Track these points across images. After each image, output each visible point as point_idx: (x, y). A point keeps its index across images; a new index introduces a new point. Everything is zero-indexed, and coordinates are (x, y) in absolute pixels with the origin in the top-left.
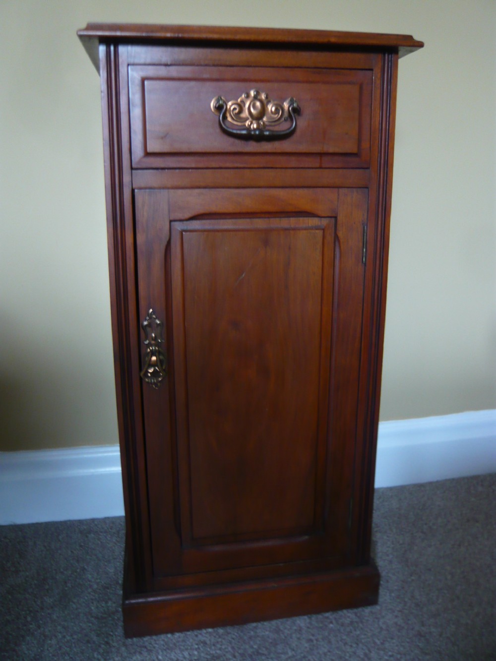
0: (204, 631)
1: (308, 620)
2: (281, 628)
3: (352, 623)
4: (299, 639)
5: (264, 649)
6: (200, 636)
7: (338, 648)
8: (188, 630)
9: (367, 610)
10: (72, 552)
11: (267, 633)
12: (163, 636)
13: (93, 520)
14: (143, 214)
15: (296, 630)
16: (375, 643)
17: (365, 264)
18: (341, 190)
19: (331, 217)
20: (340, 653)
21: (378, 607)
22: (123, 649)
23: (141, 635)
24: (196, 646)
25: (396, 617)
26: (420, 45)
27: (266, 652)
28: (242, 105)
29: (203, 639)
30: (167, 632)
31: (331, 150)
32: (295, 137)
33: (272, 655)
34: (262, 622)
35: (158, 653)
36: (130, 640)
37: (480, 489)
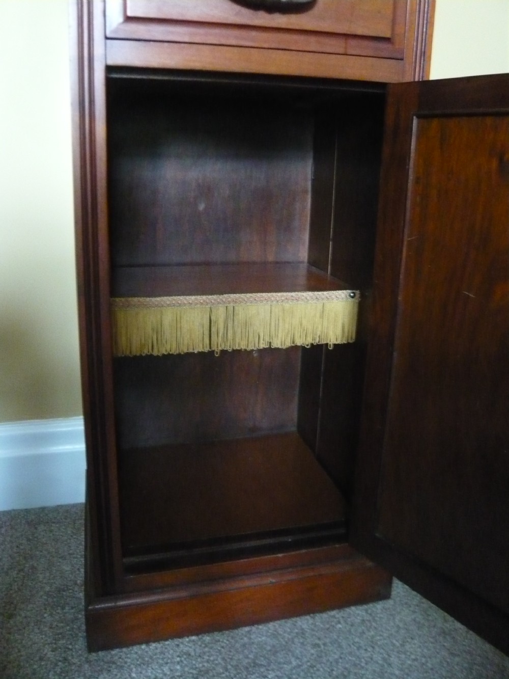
0: (187, 639)
1: (311, 621)
2: (280, 631)
3: (363, 622)
4: (302, 644)
5: (262, 659)
6: (181, 646)
7: (350, 654)
8: (167, 640)
9: (379, 606)
11: (264, 638)
12: (135, 648)
13: (43, 509)
15: (297, 633)
16: (394, 645)
20: (354, 659)
21: (391, 602)
22: (86, 666)
23: (107, 647)
24: (178, 659)
25: (414, 612)
27: (264, 663)
29: (185, 649)
30: (140, 643)
31: (360, 32)
32: (316, 10)
33: (273, 666)
34: (256, 626)
35: (131, 670)
36: (94, 654)
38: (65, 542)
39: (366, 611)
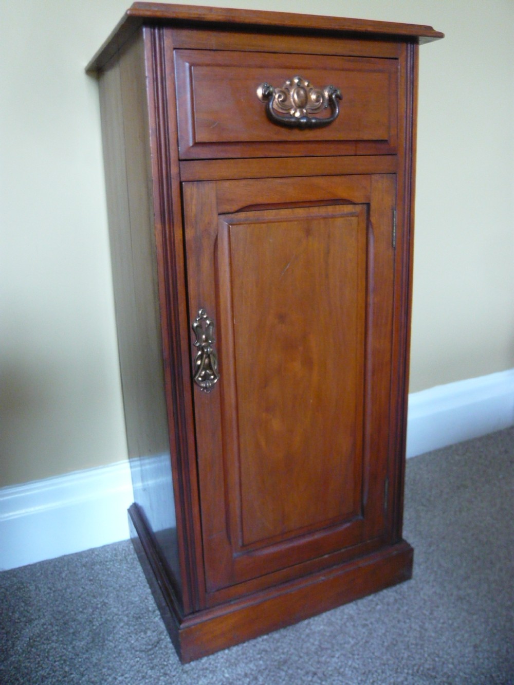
0: (260, 639)
1: (355, 607)
2: (333, 619)
3: (396, 600)
4: (354, 626)
5: (326, 643)
6: (258, 646)
7: (393, 627)
8: (244, 642)
9: (404, 586)
10: (82, 588)
11: (322, 627)
12: (220, 654)
13: (92, 551)
14: (192, 208)
15: (347, 618)
16: (425, 615)
17: (395, 248)
18: (373, 176)
19: (363, 204)
20: (397, 630)
21: (412, 582)
22: (185, 676)
23: (197, 657)
24: (259, 656)
25: (433, 586)
26: (440, 36)
27: (329, 646)
28: (287, 93)
29: (262, 647)
30: (223, 649)
31: (365, 138)
33: (336, 647)
34: (312, 618)
35: (223, 671)
36: (187, 665)
37: (457, 457)
38: (125, 577)
39: (396, 592)
